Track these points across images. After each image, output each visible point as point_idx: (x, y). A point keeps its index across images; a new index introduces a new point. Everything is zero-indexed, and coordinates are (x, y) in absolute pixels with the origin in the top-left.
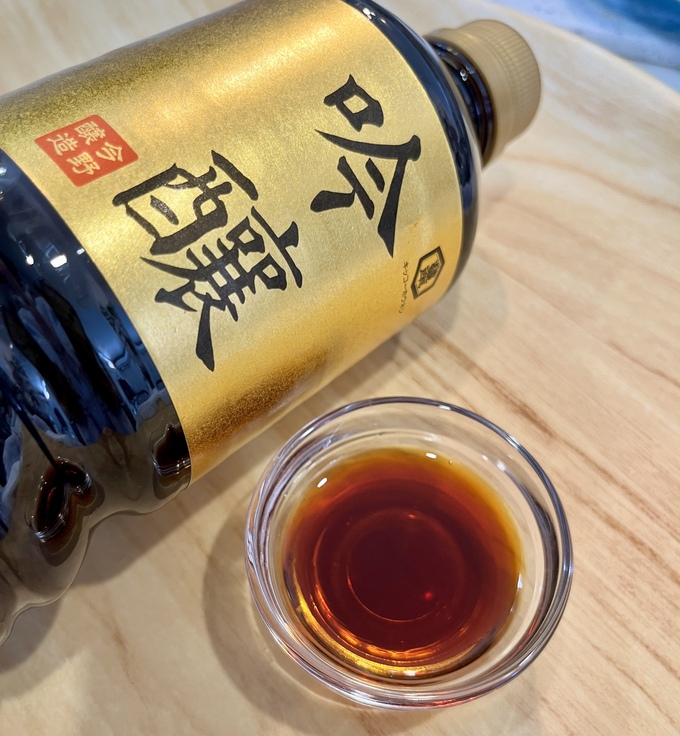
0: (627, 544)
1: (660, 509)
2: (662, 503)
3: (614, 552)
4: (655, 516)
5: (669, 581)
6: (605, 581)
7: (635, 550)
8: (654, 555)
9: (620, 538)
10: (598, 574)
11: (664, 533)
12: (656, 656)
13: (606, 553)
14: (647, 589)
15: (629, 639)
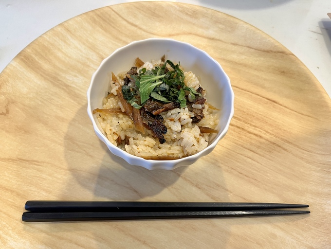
0: (237, 128)
1: (241, 118)
2: (240, 116)
3: (234, 131)
4: (240, 120)
5: (248, 134)
6: (235, 138)
7: (238, 129)
8: (243, 129)
9: (235, 128)
10: (233, 137)
11: (243, 123)
12: (251, 150)
13: (233, 132)
14: (244, 137)
15: (244, 149)
